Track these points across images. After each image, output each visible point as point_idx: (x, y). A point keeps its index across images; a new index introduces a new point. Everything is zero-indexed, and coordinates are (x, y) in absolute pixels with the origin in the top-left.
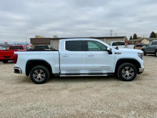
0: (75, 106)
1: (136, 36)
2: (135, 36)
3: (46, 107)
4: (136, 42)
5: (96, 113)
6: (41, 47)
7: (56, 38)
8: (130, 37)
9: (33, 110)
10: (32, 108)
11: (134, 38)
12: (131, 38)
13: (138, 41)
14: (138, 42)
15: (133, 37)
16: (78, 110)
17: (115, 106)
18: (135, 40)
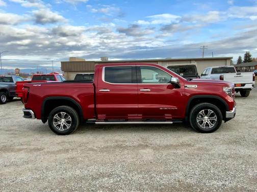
0: (173, 174)
1: (250, 56)
2: (247, 56)
3: (123, 173)
4: (250, 67)
5: (213, 185)
6: (85, 77)
7: (104, 61)
8: (238, 58)
9: (103, 177)
10: (102, 175)
11: (246, 61)
12: (239, 61)
13: (255, 66)
14: (254, 68)
15: (243, 59)
16: (180, 180)
17: (242, 174)
18: (248, 64)
